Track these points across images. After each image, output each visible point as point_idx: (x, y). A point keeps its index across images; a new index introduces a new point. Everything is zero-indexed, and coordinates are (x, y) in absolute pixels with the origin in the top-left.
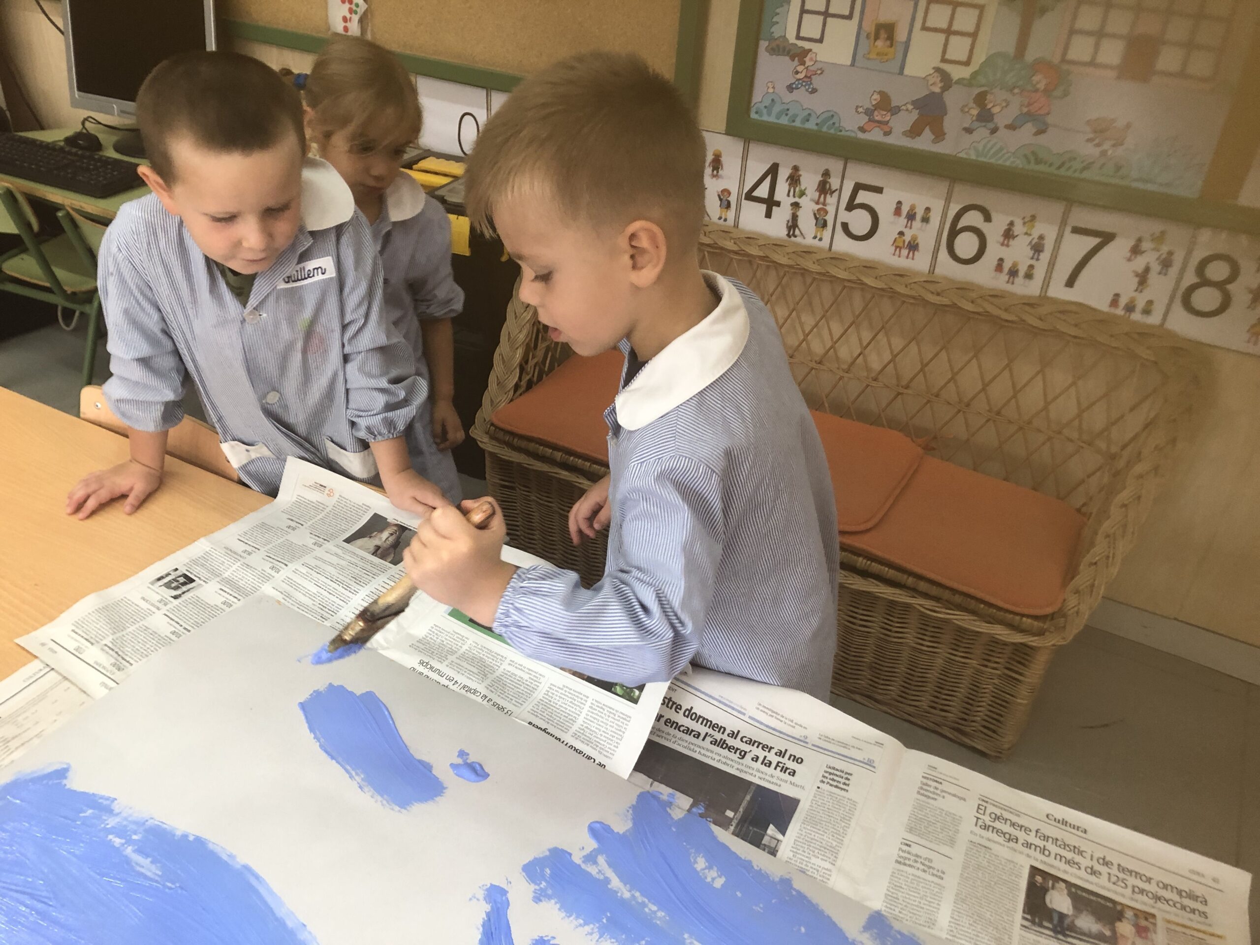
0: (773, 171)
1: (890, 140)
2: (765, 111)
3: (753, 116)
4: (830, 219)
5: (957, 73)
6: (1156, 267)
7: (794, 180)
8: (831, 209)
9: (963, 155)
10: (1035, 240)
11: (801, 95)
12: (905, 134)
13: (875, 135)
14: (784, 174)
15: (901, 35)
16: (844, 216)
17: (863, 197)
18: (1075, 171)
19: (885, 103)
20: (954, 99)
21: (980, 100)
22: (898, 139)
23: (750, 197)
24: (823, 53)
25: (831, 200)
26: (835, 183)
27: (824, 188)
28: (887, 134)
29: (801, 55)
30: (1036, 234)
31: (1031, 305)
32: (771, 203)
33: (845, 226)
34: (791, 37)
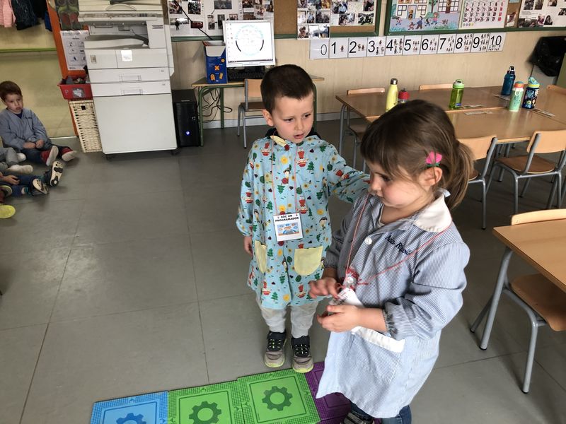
0: (392, 41)
1: (413, 30)
3: (389, 31)
4: (402, 48)
5: (423, 16)
6: (452, 42)
7: (395, 42)
8: (402, 46)
9: (425, 30)
10: (435, 42)
11: (398, 25)
12: (416, 28)
13: (411, 30)
14: (393, 42)
15: (414, 12)
16: (405, 47)
17: (408, 42)
18: (441, 29)
19: (412, 24)
20: (423, 21)
21: (427, 20)
23: (387, 47)
24: (401, 17)
25: (402, 44)
26: (403, 41)
27: (401, 42)
29: (398, 18)
32: (391, 47)
33: (405, 49)
34: (396, 15)
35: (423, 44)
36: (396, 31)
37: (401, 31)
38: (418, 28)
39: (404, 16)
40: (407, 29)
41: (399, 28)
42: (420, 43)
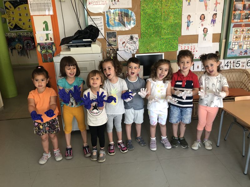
0: (228, 62)
1: (242, 56)
3: (227, 57)
4: (234, 66)
7: (230, 63)
8: (235, 65)
11: (232, 53)
13: (241, 56)
15: (242, 45)
17: (238, 62)
19: (241, 52)
22: (243, 55)
23: (225, 66)
24: (234, 49)
25: (234, 64)
26: (235, 62)
27: (234, 63)
29: (232, 49)
32: (228, 66)
33: (236, 66)
34: (231, 48)
35: (247, 63)
36: (231, 56)
37: (234, 56)
38: (244, 54)
39: (236, 47)
40: (238, 55)
41: (233, 55)
42: (246, 62)
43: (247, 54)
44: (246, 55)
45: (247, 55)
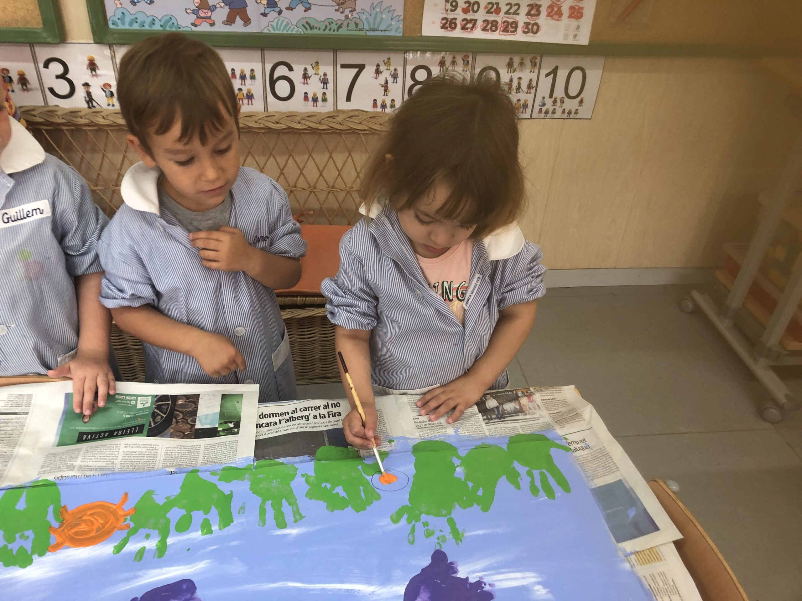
2: (119, 22)
3: (111, 26)
6: (390, 80)
9: (266, 31)
10: (322, 77)
11: (142, 6)
12: (224, 23)
18: (334, 31)
22: (220, 28)
28: (212, 25)
30: (321, 74)
31: (332, 117)
35: (273, 83)
36: (136, 27)
37: (157, 27)
38: (230, 20)
42: (258, 74)
43: (247, 21)
44: (238, 27)
45: (252, 29)
